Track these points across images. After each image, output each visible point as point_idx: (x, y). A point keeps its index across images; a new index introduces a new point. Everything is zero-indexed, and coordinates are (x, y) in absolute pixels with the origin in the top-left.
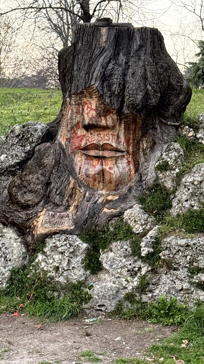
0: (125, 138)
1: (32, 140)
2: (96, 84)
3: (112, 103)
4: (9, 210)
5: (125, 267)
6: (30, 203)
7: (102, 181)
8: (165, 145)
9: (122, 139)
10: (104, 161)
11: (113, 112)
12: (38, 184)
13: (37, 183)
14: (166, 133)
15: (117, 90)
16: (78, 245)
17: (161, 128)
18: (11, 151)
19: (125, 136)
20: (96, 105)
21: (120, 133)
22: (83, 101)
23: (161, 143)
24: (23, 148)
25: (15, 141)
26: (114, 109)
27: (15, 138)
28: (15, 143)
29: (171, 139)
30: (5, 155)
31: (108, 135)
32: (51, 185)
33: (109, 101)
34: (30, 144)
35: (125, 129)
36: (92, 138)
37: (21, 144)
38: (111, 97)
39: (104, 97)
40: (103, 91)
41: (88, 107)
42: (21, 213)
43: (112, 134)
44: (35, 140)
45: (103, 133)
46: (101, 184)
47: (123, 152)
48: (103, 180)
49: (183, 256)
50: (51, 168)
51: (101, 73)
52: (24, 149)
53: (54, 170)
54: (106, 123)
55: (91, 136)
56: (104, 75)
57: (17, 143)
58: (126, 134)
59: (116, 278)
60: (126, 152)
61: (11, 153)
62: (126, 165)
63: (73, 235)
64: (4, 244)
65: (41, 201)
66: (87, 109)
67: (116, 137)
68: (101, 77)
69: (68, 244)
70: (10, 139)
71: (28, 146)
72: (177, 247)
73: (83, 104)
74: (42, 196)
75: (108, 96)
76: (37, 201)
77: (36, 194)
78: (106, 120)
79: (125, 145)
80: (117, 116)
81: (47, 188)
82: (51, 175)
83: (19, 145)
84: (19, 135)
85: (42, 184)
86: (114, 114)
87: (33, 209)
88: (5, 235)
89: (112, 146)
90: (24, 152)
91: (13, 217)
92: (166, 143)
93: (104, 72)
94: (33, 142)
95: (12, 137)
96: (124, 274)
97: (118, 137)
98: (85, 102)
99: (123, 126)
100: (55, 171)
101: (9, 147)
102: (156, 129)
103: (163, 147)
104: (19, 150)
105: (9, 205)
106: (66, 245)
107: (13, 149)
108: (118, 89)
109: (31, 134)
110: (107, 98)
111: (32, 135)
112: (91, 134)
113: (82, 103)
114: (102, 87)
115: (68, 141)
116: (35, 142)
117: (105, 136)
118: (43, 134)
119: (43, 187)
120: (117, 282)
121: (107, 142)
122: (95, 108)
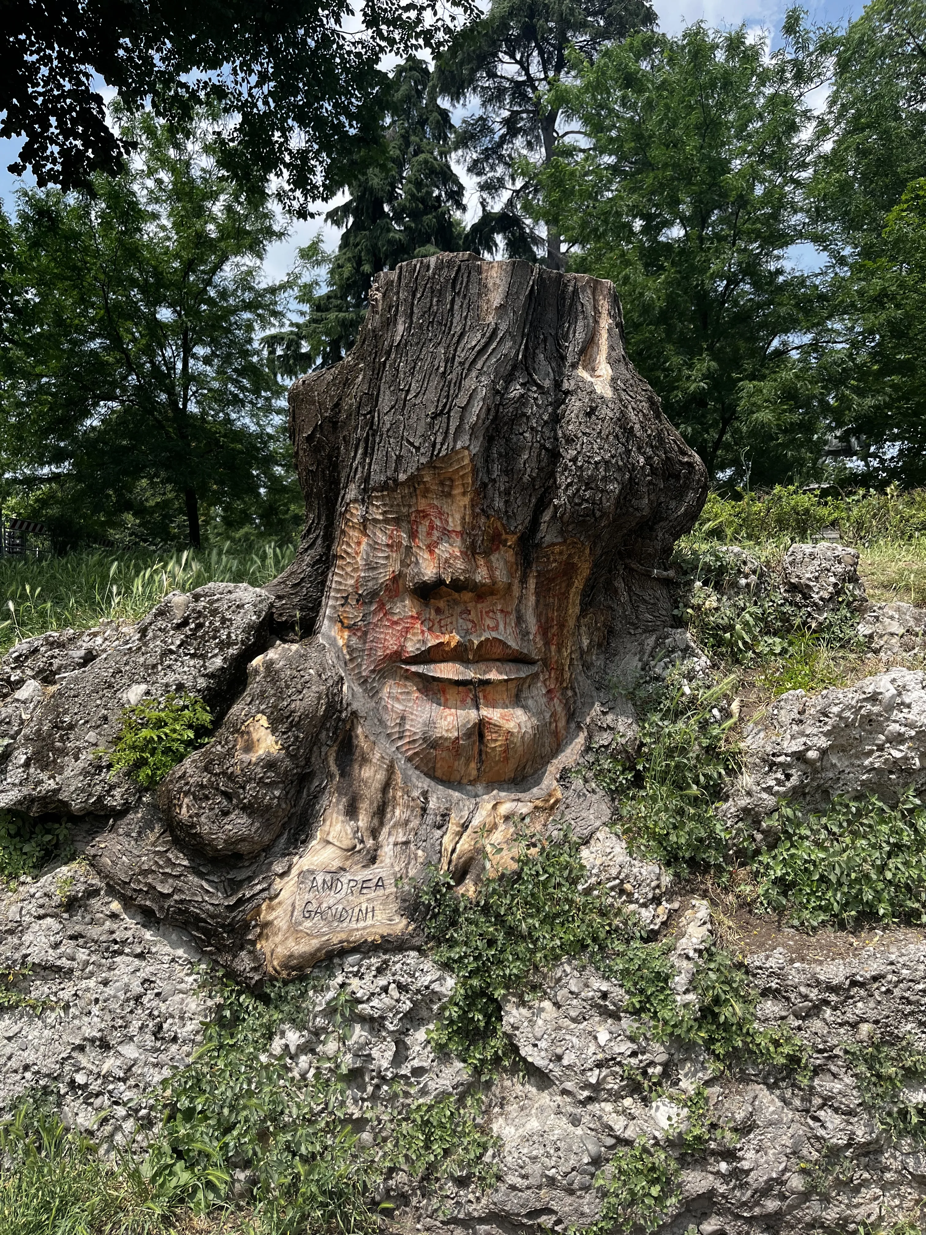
0: (539, 621)
1: (229, 636)
2: (472, 447)
3: (510, 513)
4: (167, 870)
5: (611, 1063)
6: (243, 847)
7: (476, 756)
8: (646, 638)
9: (532, 623)
10: (481, 695)
11: (506, 541)
12: (272, 785)
13: (268, 781)
14: (645, 601)
15: (529, 470)
16: (427, 987)
17: (630, 588)
18: (162, 673)
19: (539, 616)
20: (463, 518)
21: (522, 607)
22: (413, 509)
23: (632, 632)
24: (202, 663)
25: (172, 643)
26: (514, 533)
27: (172, 632)
28: (173, 647)
29: (663, 619)
30: (143, 687)
31: (491, 614)
32: (311, 782)
33: (502, 504)
34: (221, 649)
35: (537, 594)
36: (443, 623)
37: (192, 651)
38: (507, 493)
39: (490, 493)
40: (489, 472)
41: (432, 527)
42: (211, 878)
43: (502, 611)
44: (237, 636)
45: (475, 607)
46: (473, 765)
47: (532, 662)
48: (480, 752)
49: (841, 1025)
50: (315, 726)
51: (489, 410)
52: (204, 666)
53: (324, 733)
54: (491, 577)
55: (439, 617)
56: (496, 418)
57: (179, 646)
58: (541, 606)
59: (580, 1102)
60: (540, 663)
61: (160, 680)
62: (544, 700)
63: (406, 950)
64: (152, 982)
65: (279, 836)
66: (429, 534)
67: (513, 617)
68: (488, 423)
69: (393, 986)
70: (155, 637)
71: (215, 656)
72: (816, 991)
73: (413, 518)
74: (286, 819)
75: (502, 489)
76: (267, 838)
77: (267, 816)
78: (491, 569)
79: (540, 644)
80: (516, 554)
81: (299, 792)
82: (315, 748)
83: (186, 655)
84: (185, 623)
85: (283, 782)
86: (510, 547)
87: (252, 864)
88: (154, 950)
89: (509, 647)
90: (204, 676)
91: (181, 891)
92: (649, 631)
93: (497, 406)
94: (229, 644)
95: (160, 629)
96: (609, 1086)
97: (520, 619)
98: (423, 511)
99: (532, 583)
100: (328, 735)
101: (155, 662)
102: (616, 591)
103: (641, 644)
104: (186, 669)
105: (166, 851)
106: (385, 989)
107: (169, 666)
108: (533, 465)
109: (223, 620)
110: (497, 495)
111: (228, 623)
112: (438, 611)
113: (409, 516)
114: (487, 461)
115: (360, 638)
116: (236, 644)
117: (484, 616)
118: (259, 616)
119: (287, 793)
120: (586, 1119)
121: (494, 634)
122: (459, 529)
